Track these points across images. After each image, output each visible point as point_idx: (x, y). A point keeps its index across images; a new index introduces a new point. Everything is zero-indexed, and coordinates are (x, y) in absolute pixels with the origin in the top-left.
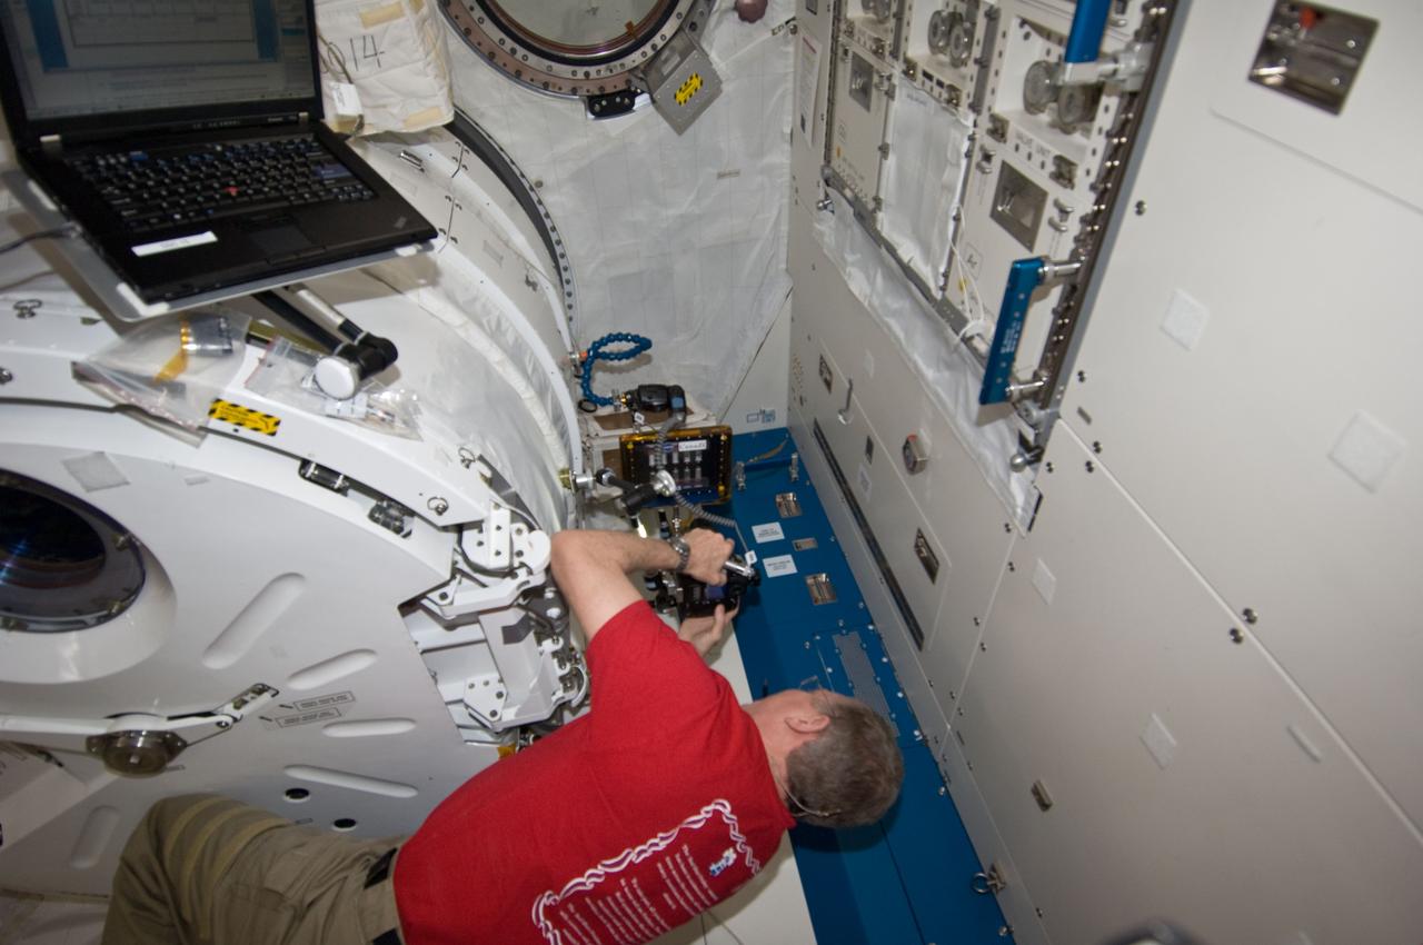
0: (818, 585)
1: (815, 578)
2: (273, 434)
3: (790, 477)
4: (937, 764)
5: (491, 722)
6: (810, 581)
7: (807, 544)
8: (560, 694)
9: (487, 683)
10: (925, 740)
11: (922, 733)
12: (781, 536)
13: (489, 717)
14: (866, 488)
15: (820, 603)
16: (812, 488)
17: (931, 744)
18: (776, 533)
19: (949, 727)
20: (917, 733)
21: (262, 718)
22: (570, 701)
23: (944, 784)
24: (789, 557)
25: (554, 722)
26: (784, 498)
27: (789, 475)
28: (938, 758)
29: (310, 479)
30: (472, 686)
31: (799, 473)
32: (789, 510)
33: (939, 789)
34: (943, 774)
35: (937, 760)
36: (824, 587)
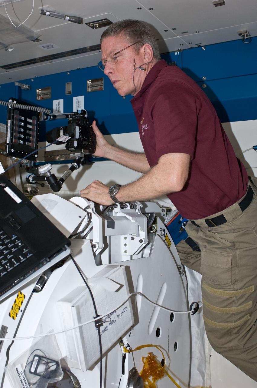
0: (92, 86)
1: (89, 87)
2: (25, 296)
3: (28, 89)
4: (191, 48)
5: (144, 243)
6: (89, 90)
7: (68, 88)
8: (137, 211)
9: (126, 245)
10: (180, 50)
11: (176, 51)
12: (62, 101)
13: (142, 244)
14: (52, 46)
15: (103, 87)
16: (36, 79)
17: (183, 48)
18: (59, 103)
19: (178, 37)
20: (176, 54)
21: (129, 336)
22: (140, 208)
23: (201, 47)
24: (75, 99)
25: (148, 217)
26: (39, 95)
27: (26, 90)
28: (189, 46)
29: (42, 288)
30: (126, 252)
31: (26, 84)
32: (47, 94)
33: (202, 50)
34: (197, 46)
35: (190, 47)
36: (94, 83)
